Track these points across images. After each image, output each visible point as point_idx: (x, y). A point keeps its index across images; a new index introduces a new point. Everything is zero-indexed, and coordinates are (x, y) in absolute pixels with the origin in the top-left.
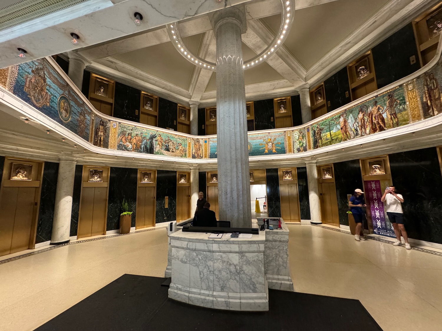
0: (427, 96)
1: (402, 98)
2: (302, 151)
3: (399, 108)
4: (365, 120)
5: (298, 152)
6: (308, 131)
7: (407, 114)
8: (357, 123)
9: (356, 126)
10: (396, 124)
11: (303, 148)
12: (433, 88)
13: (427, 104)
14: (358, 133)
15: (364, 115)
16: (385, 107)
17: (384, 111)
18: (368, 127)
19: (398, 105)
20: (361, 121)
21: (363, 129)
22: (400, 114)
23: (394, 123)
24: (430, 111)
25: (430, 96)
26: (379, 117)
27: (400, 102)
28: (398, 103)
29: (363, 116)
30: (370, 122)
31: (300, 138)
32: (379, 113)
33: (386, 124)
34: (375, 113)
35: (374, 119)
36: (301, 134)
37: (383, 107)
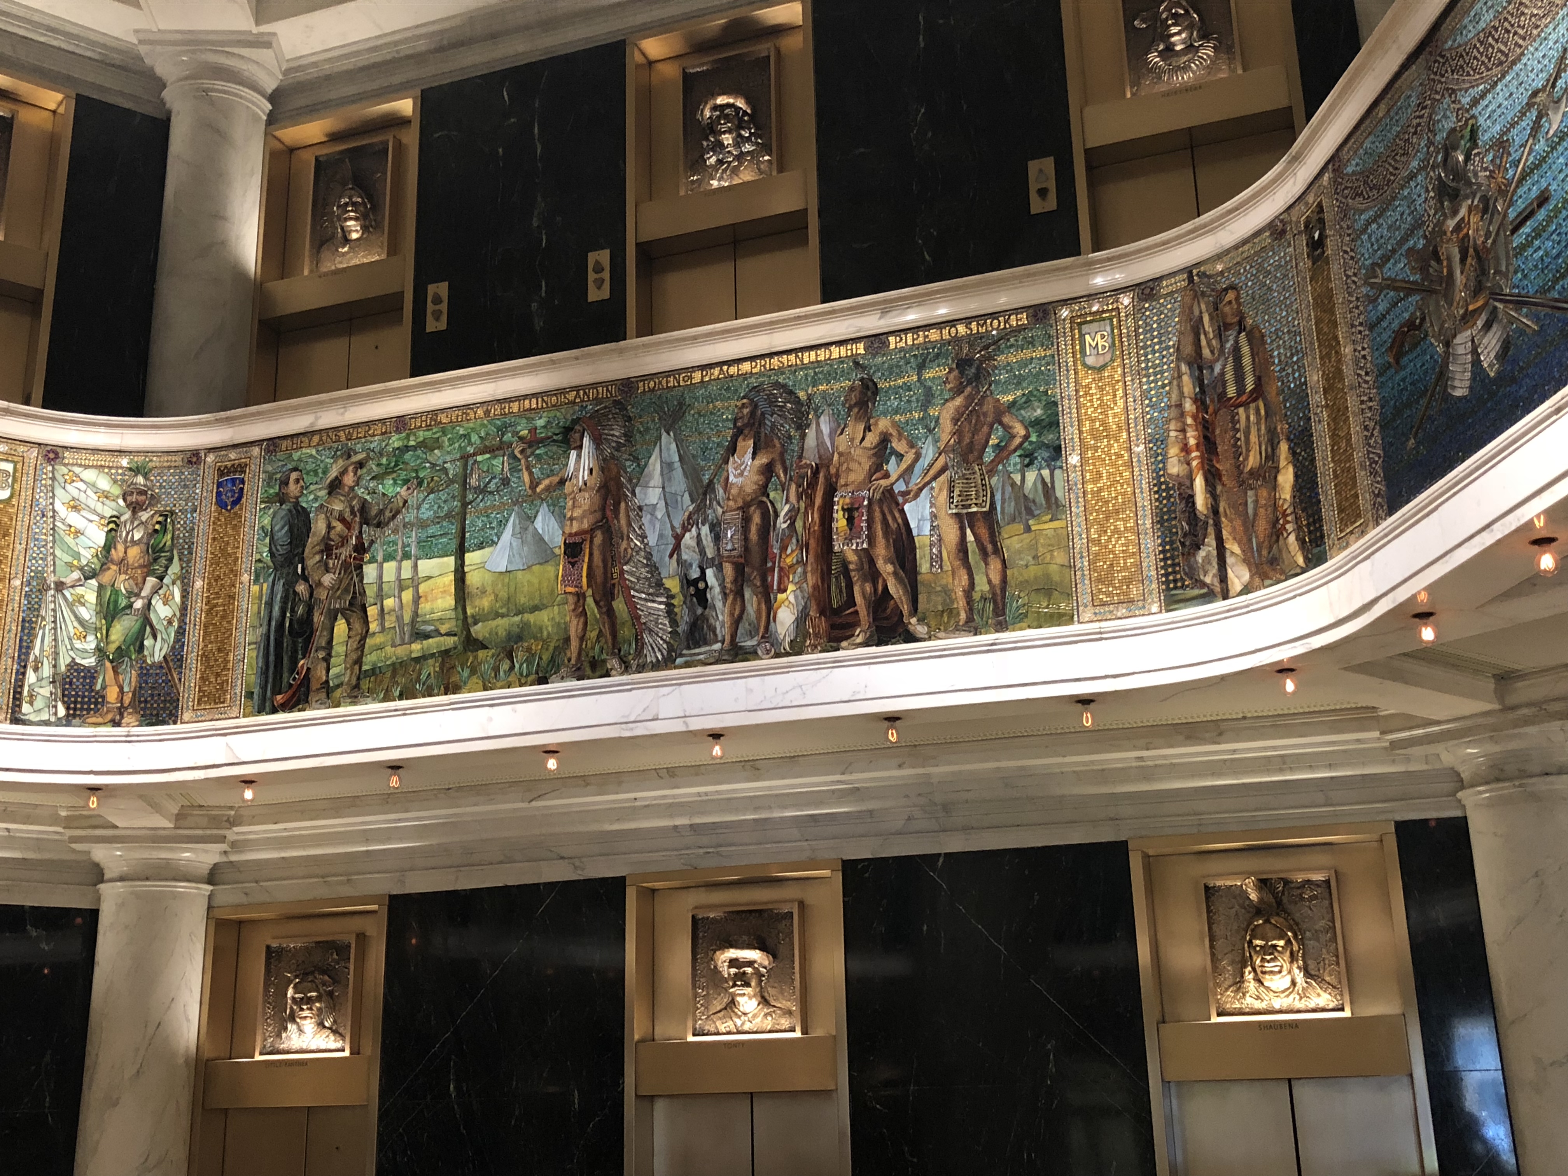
0: (1192, 442)
1: (1039, 412)
2: (121, 711)
3: (1017, 478)
4: (777, 515)
5: (67, 721)
6: (221, 504)
7: (1065, 541)
8: (705, 530)
9: (702, 552)
10: (990, 607)
11: (130, 678)
12: (1231, 391)
13: (1190, 500)
14: (704, 618)
15: (768, 471)
16: (929, 452)
17: (916, 479)
18: (791, 587)
19: (1015, 459)
20: (746, 520)
21: (747, 594)
22: (1019, 527)
23: (976, 596)
24: (1202, 554)
25: (1208, 444)
26: (877, 515)
27: (1026, 437)
28: (1013, 437)
29: (761, 479)
30: (813, 543)
31: (117, 553)
32: (884, 483)
33: (921, 588)
34: (852, 477)
35: (840, 521)
36: (144, 516)
37: (912, 445)
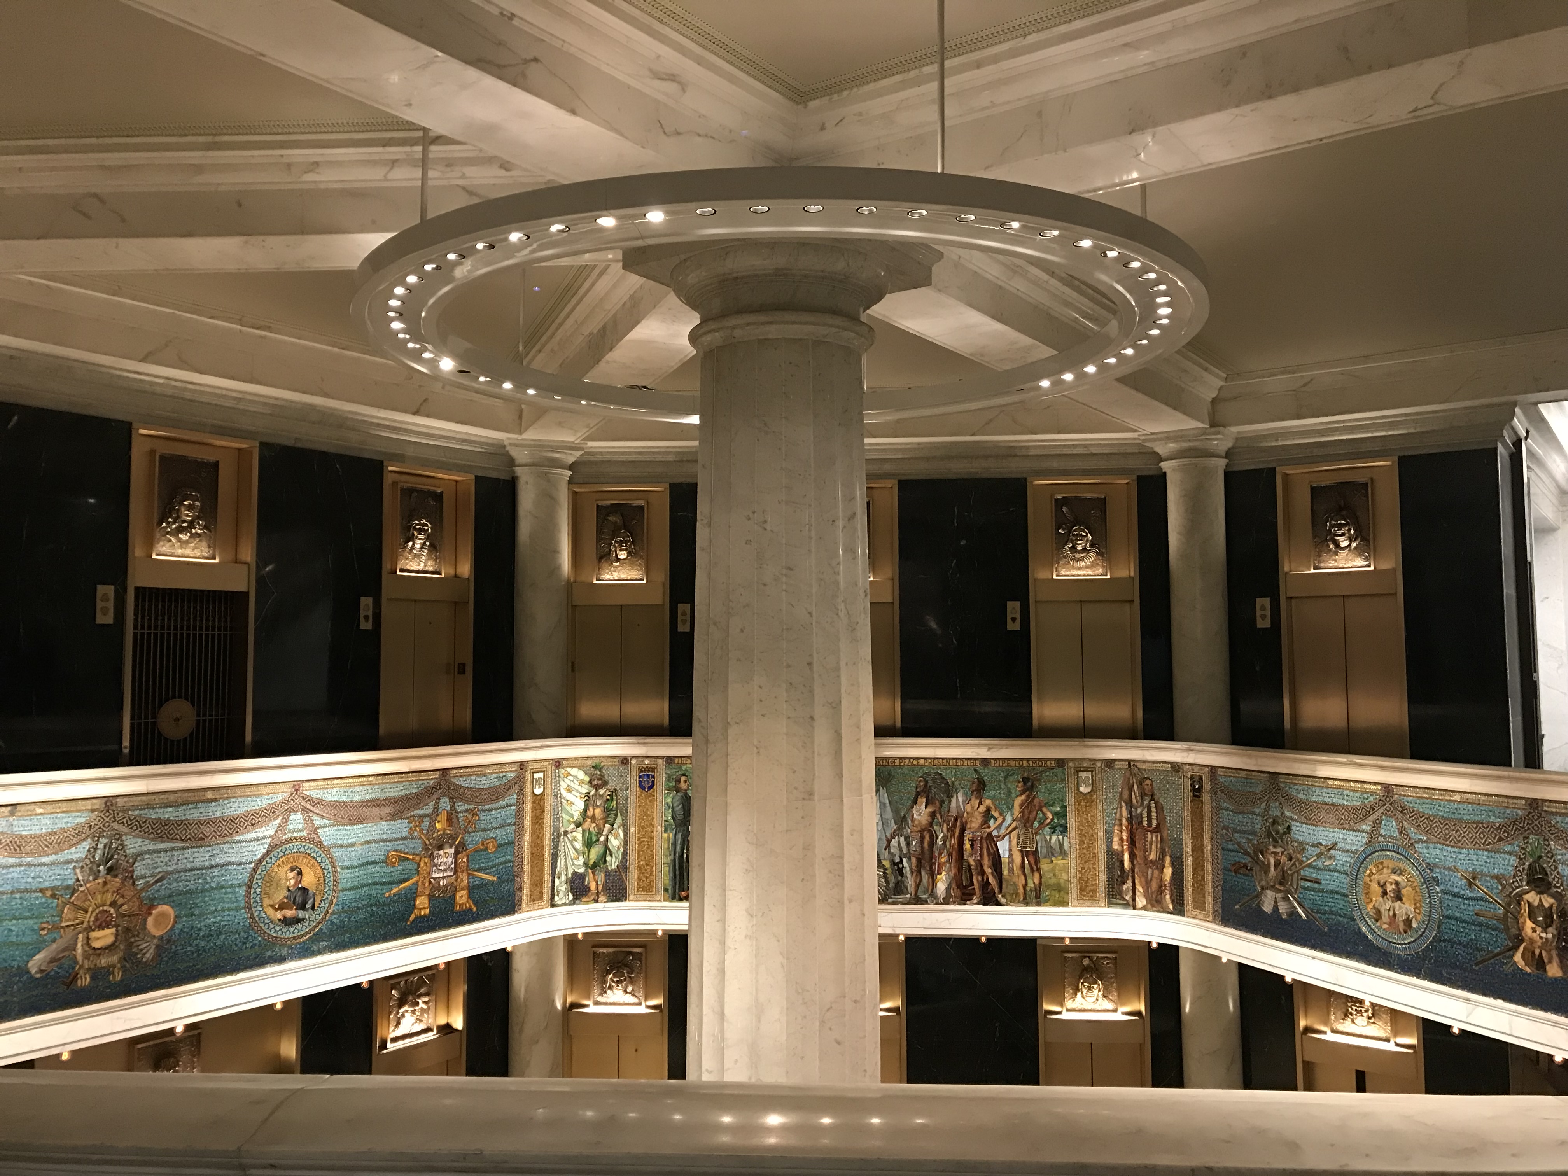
0: (1125, 838)
1: (1059, 809)
3: (1048, 838)
4: (937, 838)
6: (642, 787)
7: (1066, 869)
8: (902, 839)
9: (901, 849)
10: (1034, 895)
12: (1145, 823)
13: (1122, 862)
14: (902, 882)
15: (933, 815)
16: (1009, 819)
17: (1003, 831)
18: (944, 873)
19: (1047, 829)
20: (922, 838)
21: (923, 873)
22: (1048, 860)
23: (1028, 889)
24: (1125, 887)
25: (1132, 842)
26: (985, 846)
27: (1052, 820)
28: (1046, 819)
29: (930, 819)
30: (954, 854)
32: (988, 830)
33: (1004, 883)
34: (973, 825)
35: (967, 846)
37: (1001, 814)
